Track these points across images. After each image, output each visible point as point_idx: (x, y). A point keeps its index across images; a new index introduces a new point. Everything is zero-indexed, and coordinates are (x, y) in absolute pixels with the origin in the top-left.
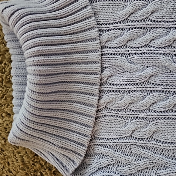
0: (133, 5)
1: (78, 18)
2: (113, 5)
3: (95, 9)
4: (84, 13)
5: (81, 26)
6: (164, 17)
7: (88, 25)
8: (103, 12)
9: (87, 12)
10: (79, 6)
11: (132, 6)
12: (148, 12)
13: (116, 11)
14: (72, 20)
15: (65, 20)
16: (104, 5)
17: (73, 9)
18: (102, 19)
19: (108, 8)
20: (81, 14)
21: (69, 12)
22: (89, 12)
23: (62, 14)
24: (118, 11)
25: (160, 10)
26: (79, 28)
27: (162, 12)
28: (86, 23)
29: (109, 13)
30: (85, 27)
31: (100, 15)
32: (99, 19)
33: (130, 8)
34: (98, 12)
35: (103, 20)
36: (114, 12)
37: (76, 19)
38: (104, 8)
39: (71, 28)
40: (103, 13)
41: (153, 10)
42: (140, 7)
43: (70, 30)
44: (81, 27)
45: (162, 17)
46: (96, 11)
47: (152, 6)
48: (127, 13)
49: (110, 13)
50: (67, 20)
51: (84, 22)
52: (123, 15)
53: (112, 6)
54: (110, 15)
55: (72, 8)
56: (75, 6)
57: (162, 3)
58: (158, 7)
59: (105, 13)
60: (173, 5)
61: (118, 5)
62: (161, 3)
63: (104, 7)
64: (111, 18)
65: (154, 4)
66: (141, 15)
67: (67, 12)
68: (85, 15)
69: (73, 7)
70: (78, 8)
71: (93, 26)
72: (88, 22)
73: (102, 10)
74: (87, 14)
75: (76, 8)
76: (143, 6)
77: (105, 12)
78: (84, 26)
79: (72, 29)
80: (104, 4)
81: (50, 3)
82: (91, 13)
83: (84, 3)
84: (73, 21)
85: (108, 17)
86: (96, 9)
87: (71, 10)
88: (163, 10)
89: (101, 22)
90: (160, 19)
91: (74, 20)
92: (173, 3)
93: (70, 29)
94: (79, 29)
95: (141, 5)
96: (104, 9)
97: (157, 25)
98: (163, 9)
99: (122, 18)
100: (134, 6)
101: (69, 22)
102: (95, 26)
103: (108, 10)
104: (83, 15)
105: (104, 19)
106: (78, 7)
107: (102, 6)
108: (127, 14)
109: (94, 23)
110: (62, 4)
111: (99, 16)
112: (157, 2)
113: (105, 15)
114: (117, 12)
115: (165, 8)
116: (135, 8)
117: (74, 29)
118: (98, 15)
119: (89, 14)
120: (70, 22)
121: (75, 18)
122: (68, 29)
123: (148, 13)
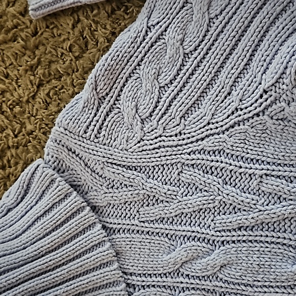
0: (188, 249)
1: (86, 265)
2: (150, 243)
3: (118, 246)
4: (99, 255)
5: (93, 280)
6: (243, 277)
7: (106, 277)
8: (133, 252)
9: (103, 254)
10: (88, 242)
11: (184, 249)
12: (216, 264)
13: (156, 254)
14: (76, 270)
15: (62, 272)
16: (134, 240)
17: (76, 249)
18: (131, 264)
19: (141, 247)
20: (92, 258)
21: (69, 255)
22: (107, 255)
23: (57, 260)
24: (161, 254)
25: (236, 263)
26: (90, 283)
27: (239, 268)
28: (102, 275)
29: (143, 256)
30: (100, 282)
31: (127, 257)
32: (126, 264)
33: (181, 254)
34: (123, 251)
35: (132, 266)
36: (153, 255)
37: (84, 267)
38: (133, 246)
39: (76, 285)
40: (132, 255)
41: (223, 263)
42: (199, 253)
43: (73, 291)
44: (93, 283)
45: (240, 276)
46: (120, 249)
47: (221, 256)
48: (176, 261)
49: (146, 256)
50: (66, 271)
51: (98, 272)
52: (170, 264)
53: (148, 244)
54: (146, 259)
55: (74, 247)
56: (81, 242)
57: (239, 252)
58: (232, 258)
59: (137, 255)
60: (258, 259)
61: (159, 244)
62: (236, 251)
63: (134, 243)
64: (149, 266)
65: (224, 252)
66: (203, 268)
67: (67, 255)
68: (100, 259)
69: (78, 244)
70: (86, 246)
71: (116, 279)
72: (107, 273)
73: (130, 248)
74: (103, 257)
75: (82, 246)
76: (205, 253)
77: (137, 252)
78: (99, 280)
79: (77, 287)
80: (133, 238)
81: (34, 238)
82: (111, 255)
83: (98, 237)
84: (77, 272)
85: (141, 262)
86: (120, 246)
87: (74, 251)
88: (241, 265)
89: (129, 270)
90: (237, 279)
91: (80, 269)
92: (258, 256)
93: (73, 288)
94: (90, 285)
95: (201, 250)
96: (135, 248)
97: (232, 289)
98: (241, 263)
99: (167, 268)
100: (189, 251)
101: (70, 275)
102: (119, 279)
103: (142, 250)
104: (96, 260)
105: (136, 265)
106: (86, 244)
107: (130, 241)
108: (177, 263)
109: (118, 274)
110: (57, 240)
111: (124, 259)
112: (230, 250)
113: (137, 259)
114: (158, 255)
115: (244, 261)
116: (190, 255)
117: (80, 287)
118: (123, 257)
119: (108, 258)
120: (73, 273)
121: (81, 266)
122: (69, 288)
123: (215, 266)
